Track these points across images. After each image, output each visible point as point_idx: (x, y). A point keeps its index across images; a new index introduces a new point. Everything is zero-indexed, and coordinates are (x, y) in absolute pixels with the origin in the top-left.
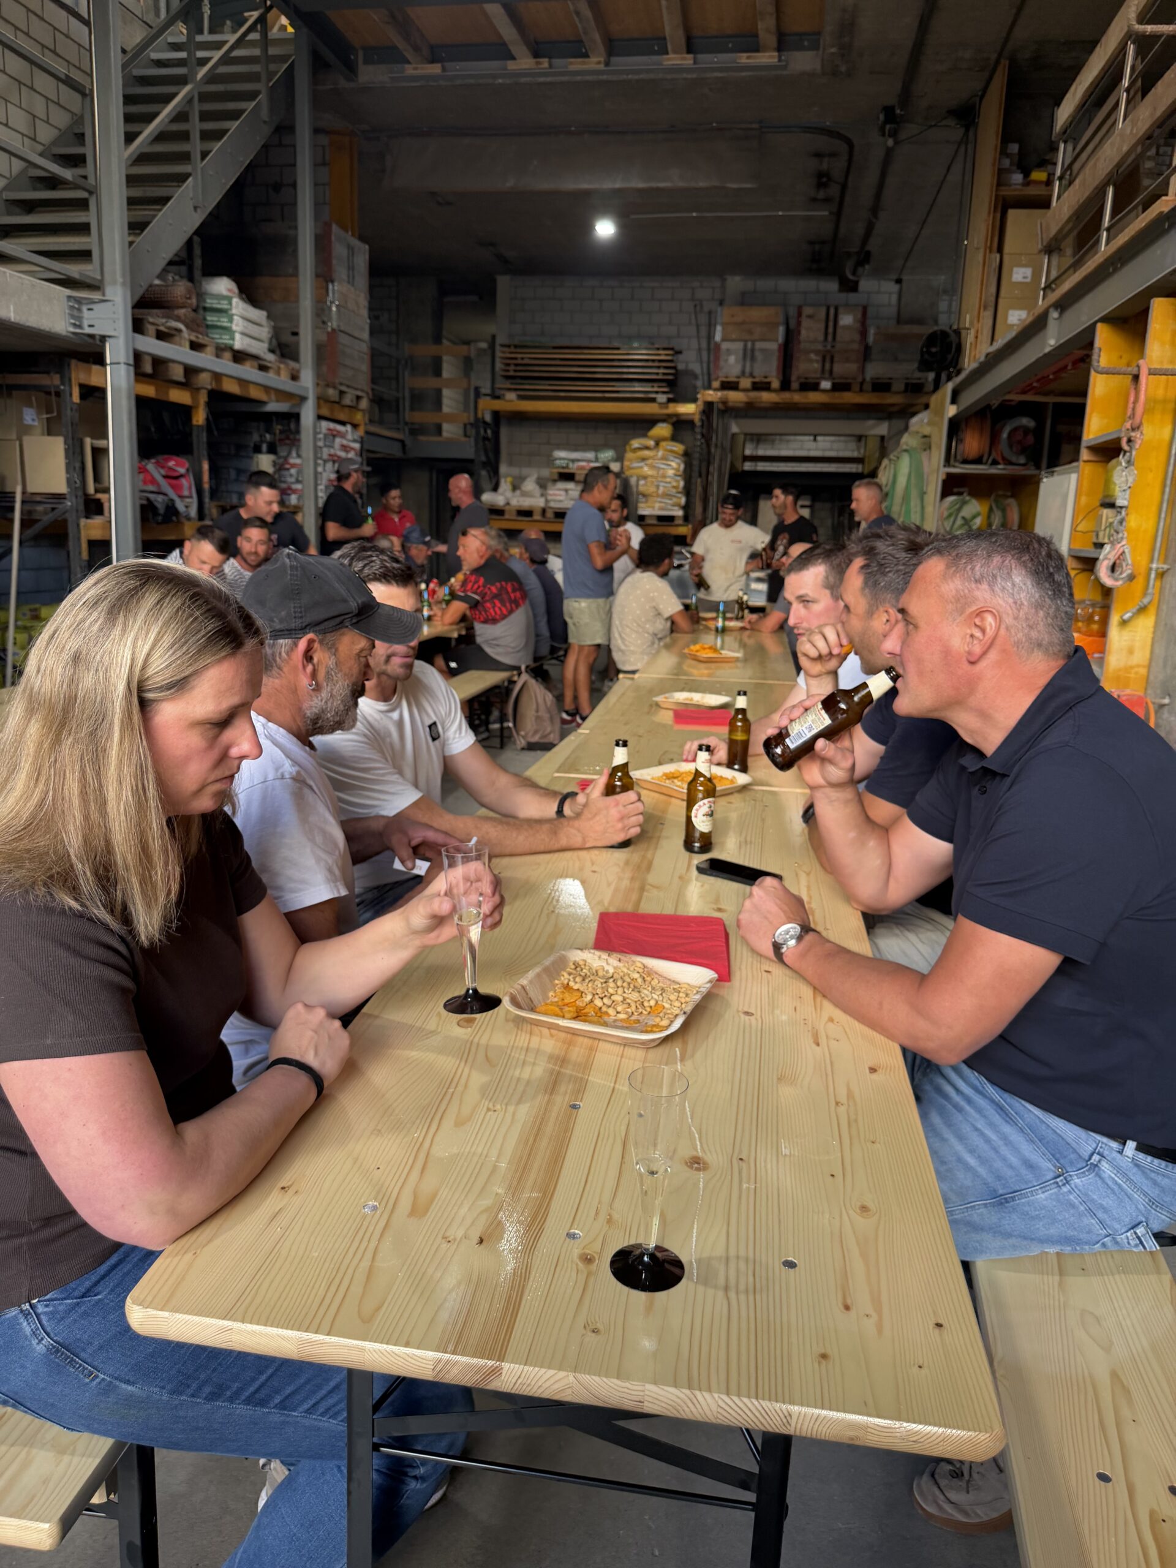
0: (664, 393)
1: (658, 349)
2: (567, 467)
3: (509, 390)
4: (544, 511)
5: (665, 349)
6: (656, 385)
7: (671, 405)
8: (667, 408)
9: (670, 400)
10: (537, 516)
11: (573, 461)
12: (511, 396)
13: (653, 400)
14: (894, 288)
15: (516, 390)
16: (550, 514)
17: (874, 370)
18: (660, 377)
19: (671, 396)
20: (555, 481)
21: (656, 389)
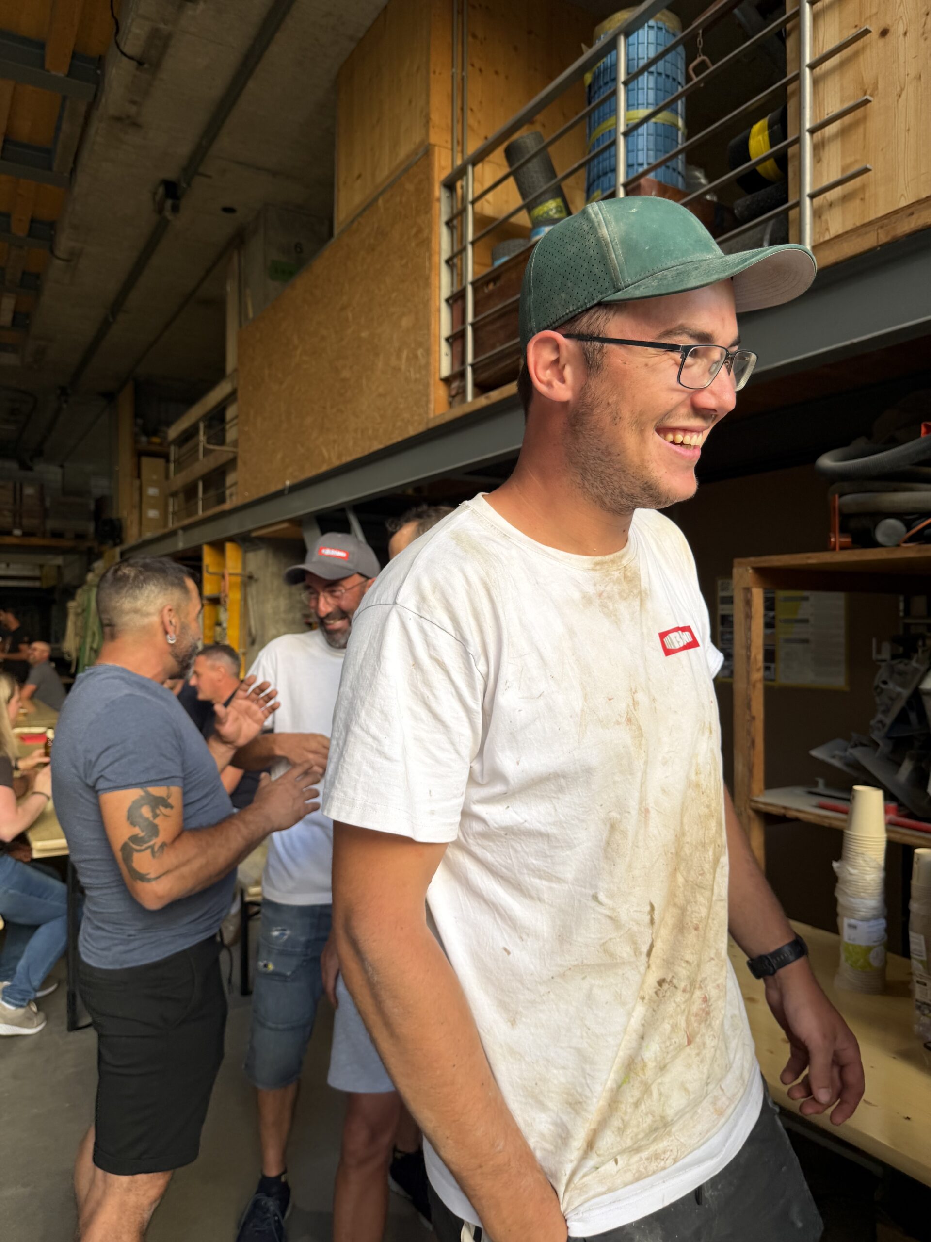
14: (58, 470)
17: (51, 524)
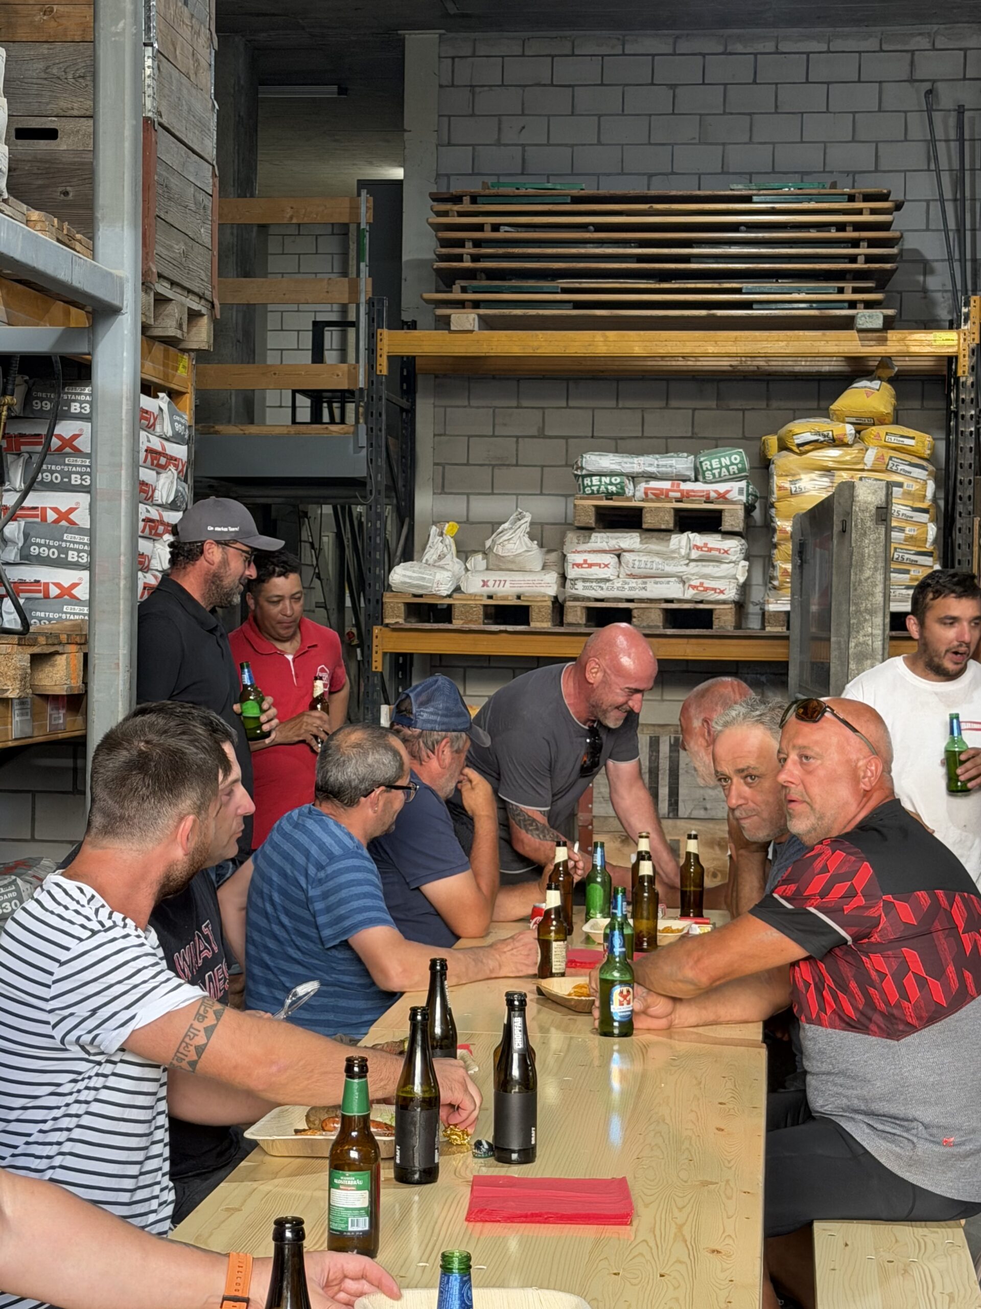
0: (869, 305)
1: (851, 198)
2: (621, 494)
3: (461, 304)
4: (558, 607)
5: (867, 198)
6: (848, 286)
7: (893, 335)
8: (883, 341)
9: (889, 324)
10: (541, 622)
11: (634, 478)
12: (465, 319)
13: (847, 324)
15: (476, 304)
16: (575, 615)
18: (860, 265)
19: (890, 312)
20: (587, 529)
21: (848, 296)
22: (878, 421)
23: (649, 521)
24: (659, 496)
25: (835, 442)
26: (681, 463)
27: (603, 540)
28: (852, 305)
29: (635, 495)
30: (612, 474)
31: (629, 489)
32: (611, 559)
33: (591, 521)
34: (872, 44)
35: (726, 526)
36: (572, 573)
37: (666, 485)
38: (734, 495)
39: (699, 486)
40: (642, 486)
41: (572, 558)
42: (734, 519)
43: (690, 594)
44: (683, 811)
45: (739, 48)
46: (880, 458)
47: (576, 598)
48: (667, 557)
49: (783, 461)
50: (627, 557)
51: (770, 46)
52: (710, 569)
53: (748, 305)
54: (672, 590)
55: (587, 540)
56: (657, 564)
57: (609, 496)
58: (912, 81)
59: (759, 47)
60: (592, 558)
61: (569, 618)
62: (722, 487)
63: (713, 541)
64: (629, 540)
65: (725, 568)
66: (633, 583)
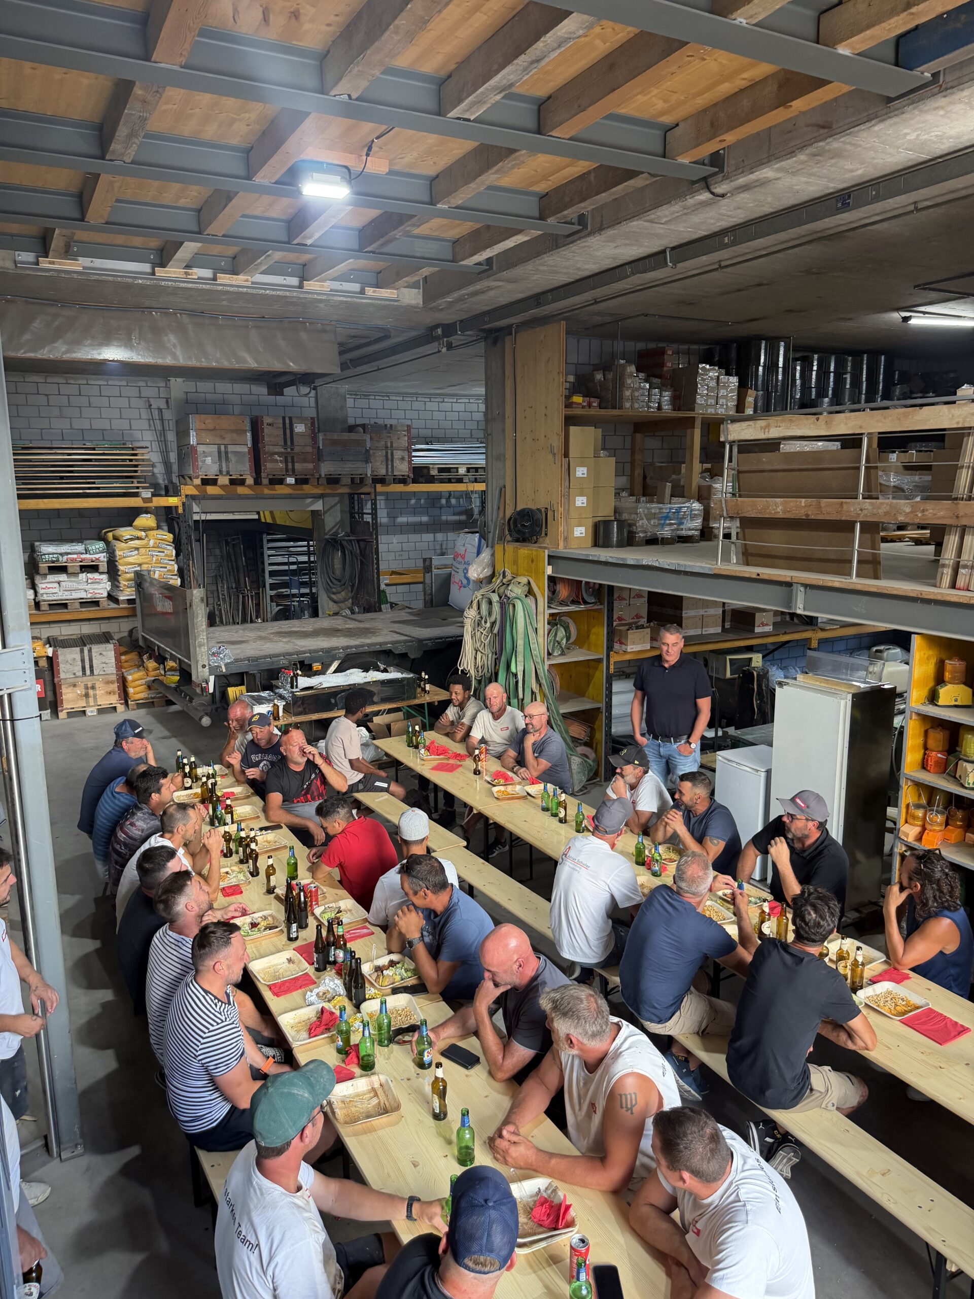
0: (144, 488)
1: (133, 449)
2: (58, 561)
4: (36, 604)
6: (136, 481)
7: (156, 499)
8: (151, 502)
9: (154, 495)
11: (62, 554)
13: (136, 495)
17: (326, 468)
18: (139, 474)
19: (153, 491)
20: (45, 575)
21: (136, 485)
22: (151, 529)
23: (70, 570)
24: (73, 560)
25: (138, 538)
26: (80, 547)
27: (51, 578)
28: (138, 488)
29: (63, 561)
30: (53, 554)
31: (61, 559)
32: (56, 585)
33: (47, 572)
34: (124, 383)
35: (101, 569)
36: (41, 591)
37: (75, 556)
38: (102, 559)
39: (88, 556)
40: (65, 557)
41: (41, 586)
42: (103, 567)
43: (89, 596)
44: (95, 673)
45: (72, 382)
46: (155, 543)
47: (45, 601)
48: (79, 583)
49: (119, 545)
50: (63, 584)
51: (85, 382)
52: (96, 586)
53: (98, 488)
54: (83, 595)
55: (46, 578)
56: (75, 585)
57: (53, 562)
58: (140, 397)
59: (80, 382)
60: (49, 585)
61: (43, 608)
62: (97, 556)
63: (96, 576)
64: (63, 577)
65: (102, 585)
66: (66, 593)
